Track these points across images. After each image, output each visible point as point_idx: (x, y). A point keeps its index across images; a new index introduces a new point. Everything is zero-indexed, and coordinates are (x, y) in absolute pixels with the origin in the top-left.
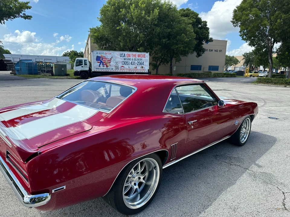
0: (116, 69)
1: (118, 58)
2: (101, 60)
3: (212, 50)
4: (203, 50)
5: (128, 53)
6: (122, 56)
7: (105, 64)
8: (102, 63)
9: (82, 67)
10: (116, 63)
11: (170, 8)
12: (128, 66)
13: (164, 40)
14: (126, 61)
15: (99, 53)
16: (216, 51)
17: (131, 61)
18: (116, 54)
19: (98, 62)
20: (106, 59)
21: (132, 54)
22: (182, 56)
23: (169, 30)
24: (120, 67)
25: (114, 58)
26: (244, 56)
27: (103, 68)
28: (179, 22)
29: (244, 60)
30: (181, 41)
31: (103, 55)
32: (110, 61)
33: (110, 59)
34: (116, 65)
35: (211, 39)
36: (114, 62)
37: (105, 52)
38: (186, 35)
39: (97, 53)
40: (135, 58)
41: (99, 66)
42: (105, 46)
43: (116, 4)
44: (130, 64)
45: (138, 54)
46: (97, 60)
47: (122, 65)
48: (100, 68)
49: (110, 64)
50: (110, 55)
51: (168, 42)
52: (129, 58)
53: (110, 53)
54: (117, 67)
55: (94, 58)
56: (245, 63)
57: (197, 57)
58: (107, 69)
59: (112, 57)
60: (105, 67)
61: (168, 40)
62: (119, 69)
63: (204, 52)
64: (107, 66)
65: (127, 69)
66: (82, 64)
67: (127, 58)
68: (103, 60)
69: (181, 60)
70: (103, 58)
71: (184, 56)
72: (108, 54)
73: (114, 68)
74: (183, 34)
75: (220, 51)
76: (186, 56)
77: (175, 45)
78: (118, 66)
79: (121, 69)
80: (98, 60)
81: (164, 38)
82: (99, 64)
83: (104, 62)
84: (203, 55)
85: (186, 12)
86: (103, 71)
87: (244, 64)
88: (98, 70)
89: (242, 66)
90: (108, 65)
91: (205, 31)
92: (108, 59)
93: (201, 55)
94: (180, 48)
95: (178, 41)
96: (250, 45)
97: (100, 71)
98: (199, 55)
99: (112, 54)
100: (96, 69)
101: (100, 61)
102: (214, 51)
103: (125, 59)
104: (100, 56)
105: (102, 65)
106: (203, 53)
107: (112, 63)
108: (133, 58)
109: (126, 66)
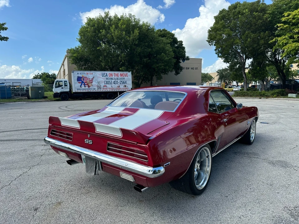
0: (99, 89)
1: (101, 78)
2: (82, 80)
3: (188, 68)
4: (181, 69)
5: (110, 73)
6: (104, 75)
7: (86, 84)
8: (83, 84)
9: (62, 88)
10: (99, 82)
11: (149, 29)
12: (111, 85)
13: (145, 60)
14: (109, 80)
15: (80, 74)
16: (192, 69)
17: (114, 80)
18: (98, 74)
19: (79, 83)
20: (88, 79)
21: (114, 74)
22: (163, 74)
23: (150, 50)
24: (102, 86)
25: (96, 78)
26: (217, 72)
27: (85, 88)
28: (158, 42)
29: (218, 76)
30: (161, 60)
31: (84, 75)
32: (92, 81)
33: (92, 79)
34: (98, 85)
35: (188, 57)
36: (96, 82)
37: (86, 72)
38: (166, 54)
39: (78, 74)
40: (117, 77)
41: (81, 87)
42: (84, 67)
43: (96, 25)
44: (113, 82)
45: (120, 74)
46: (78, 81)
47: (105, 85)
48: (82, 88)
49: (92, 84)
50: (92, 75)
51: (149, 61)
52: (112, 77)
53: (91, 73)
54: (99, 87)
55: (75, 78)
56: (219, 79)
57: (175, 75)
58: (89, 89)
59: (94, 77)
60: (87, 87)
61: (149, 59)
62: (102, 88)
63: (181, 70)
64: (89, 86)
65: (110, 89)
66: (62, 86)
67: (110, 77)
68: (85, 80)
69: (162, 78)
70: (84, 78)
71: (165, 74)
72: (89, 75)
73: (96, 88)
74: (162, 54)
75: (196, 69)
76: (167, 74)
77: (156, 64)
78: (101, 86)
79: (103, 89)
80: (80, 81)
81: (145, 57)
82: (80, 84)
83: (86, 83)
84: (181, 72)
85: (163, 32)
86: (84, 91)
87: (218, 80)
88: (79, 91)
89: (217, 82)
90: (90, 85)
91: (181, 50)
92: (90, 79)
93: (180, 73)
94: (161, 66)
95: (158, 61)
96: (224, 61)
97: (82, 91)
98: (177, 73)
99: (94, 74)
100: (77, 89)
101: (81, 82)
102: (190, 69)
103: (107, 79)
104: (81, 76)
105: (84, 86)
106: (181, 71)
107: (94, 83)
108: (116, 77)
109: (109, 86)
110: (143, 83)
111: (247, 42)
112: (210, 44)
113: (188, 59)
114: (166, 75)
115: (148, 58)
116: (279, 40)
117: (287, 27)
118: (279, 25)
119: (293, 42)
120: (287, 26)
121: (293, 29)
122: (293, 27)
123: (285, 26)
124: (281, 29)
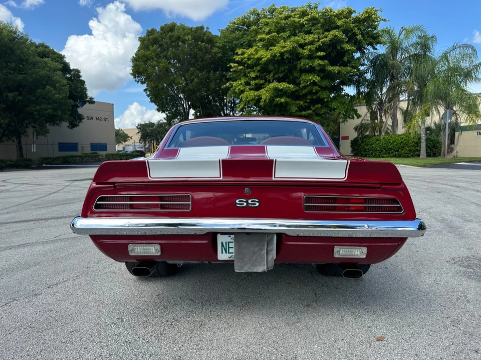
3: (92, 118)
4: (80, 118)
11: (14, 38)
13: (10, 95)
16: (98, 119)
22: (50, 125)
23: (20, 77)
26: (138, 128)
28: (34, 64)
29: (140, 134)
30: (44, 98)
35: (91, 98)
38: (55, 88)
51: (20, 98)
56: (141, 138)
57: (70, 128)
61: (20, 95)
63: (81, 120)
69: (49, 133)
71: (53, 125)
74: (48, 87)
75: (105, 119)
76: (58, 125)
77: (34, 105)
81: (10, 91)
84: (80, 124)
85: (41, 49)
87: (140, 140)
89: (139, 144)
91: (79, 85)
93: (78, 125)
94: (46, 110)
95: (38, 99)
98: (73, 125)
102: (94, 119)
106: (79, 122)
110: (6, 141)
111: (193, 84)
112: (136, 80)
113: (91, 101)
114: (56, 127)
115: (17, 93)
116: (234, 85)
117: (241, 69)
118: (232, 65)
119: (251, 89)
120: (242, 67)
121: (249, 73)
122: (249, 70)
123: (240, 68)
124: (234, 71)
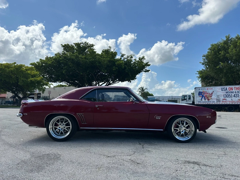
0: (218, 102)
1: (220, 92)
2: (203, 94)
5: (230, 87)
6: (224, 89)
7: (206, 98)
8: (203, 97)
9: (187, 101)
10: (218, 96)
12: (231, 98)
14: (229, 94)
15: (201, 89)
17: (234, 94)
18: (218, 89)
19: (200, 97)
20: (208, 93)
21: (235, 87)
24: (221, 99)
25: (215, 93)
27: (205, 101)
31: (204, 90)
32: (212, 95)
33: (211, 93)
34: (217, 98)
36: (215, 96)
37: (206, 88)
39: (199, 89)
40: (238, 91)
41: (201, 100)
44: (233, 96)
46: (199, 95)
47: (224, 98)
48: (202, 101)
49: (212, 97)
50: (211, 90)
52: (232, 91)
53: (211, 88)
54: (218, 100)
55: (197, 93)
58: (208, 102)
59: (213, 92)
60: (207, 100)
62: (221, 101)
64: (208, 100)
65: (230, 102)
66: (187, 99)
67: (230, 91)
68: (205, 94)
70: (205, 93)
72: (209, 90)
73: (215, 101)
78: (220, 99)
79: (222, 102)
80: (200, 95)
82: (201, 98)
83: (206, 96)
86: (204, 104)
88: (200, 103)
90: (210, 98)
92: (209, 93)
97: (202, 104)
99: (213, 89)
100: (198, 102)
101: (202, 96)
103: (227, 93)
104: (202, 91)
105: (204, 99)
107: (213, 97)
108: (236, 91)
109: (229, 99)
